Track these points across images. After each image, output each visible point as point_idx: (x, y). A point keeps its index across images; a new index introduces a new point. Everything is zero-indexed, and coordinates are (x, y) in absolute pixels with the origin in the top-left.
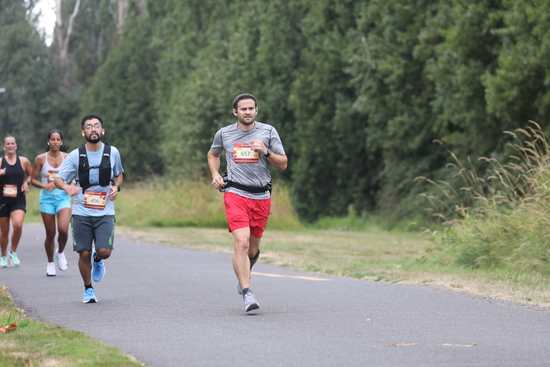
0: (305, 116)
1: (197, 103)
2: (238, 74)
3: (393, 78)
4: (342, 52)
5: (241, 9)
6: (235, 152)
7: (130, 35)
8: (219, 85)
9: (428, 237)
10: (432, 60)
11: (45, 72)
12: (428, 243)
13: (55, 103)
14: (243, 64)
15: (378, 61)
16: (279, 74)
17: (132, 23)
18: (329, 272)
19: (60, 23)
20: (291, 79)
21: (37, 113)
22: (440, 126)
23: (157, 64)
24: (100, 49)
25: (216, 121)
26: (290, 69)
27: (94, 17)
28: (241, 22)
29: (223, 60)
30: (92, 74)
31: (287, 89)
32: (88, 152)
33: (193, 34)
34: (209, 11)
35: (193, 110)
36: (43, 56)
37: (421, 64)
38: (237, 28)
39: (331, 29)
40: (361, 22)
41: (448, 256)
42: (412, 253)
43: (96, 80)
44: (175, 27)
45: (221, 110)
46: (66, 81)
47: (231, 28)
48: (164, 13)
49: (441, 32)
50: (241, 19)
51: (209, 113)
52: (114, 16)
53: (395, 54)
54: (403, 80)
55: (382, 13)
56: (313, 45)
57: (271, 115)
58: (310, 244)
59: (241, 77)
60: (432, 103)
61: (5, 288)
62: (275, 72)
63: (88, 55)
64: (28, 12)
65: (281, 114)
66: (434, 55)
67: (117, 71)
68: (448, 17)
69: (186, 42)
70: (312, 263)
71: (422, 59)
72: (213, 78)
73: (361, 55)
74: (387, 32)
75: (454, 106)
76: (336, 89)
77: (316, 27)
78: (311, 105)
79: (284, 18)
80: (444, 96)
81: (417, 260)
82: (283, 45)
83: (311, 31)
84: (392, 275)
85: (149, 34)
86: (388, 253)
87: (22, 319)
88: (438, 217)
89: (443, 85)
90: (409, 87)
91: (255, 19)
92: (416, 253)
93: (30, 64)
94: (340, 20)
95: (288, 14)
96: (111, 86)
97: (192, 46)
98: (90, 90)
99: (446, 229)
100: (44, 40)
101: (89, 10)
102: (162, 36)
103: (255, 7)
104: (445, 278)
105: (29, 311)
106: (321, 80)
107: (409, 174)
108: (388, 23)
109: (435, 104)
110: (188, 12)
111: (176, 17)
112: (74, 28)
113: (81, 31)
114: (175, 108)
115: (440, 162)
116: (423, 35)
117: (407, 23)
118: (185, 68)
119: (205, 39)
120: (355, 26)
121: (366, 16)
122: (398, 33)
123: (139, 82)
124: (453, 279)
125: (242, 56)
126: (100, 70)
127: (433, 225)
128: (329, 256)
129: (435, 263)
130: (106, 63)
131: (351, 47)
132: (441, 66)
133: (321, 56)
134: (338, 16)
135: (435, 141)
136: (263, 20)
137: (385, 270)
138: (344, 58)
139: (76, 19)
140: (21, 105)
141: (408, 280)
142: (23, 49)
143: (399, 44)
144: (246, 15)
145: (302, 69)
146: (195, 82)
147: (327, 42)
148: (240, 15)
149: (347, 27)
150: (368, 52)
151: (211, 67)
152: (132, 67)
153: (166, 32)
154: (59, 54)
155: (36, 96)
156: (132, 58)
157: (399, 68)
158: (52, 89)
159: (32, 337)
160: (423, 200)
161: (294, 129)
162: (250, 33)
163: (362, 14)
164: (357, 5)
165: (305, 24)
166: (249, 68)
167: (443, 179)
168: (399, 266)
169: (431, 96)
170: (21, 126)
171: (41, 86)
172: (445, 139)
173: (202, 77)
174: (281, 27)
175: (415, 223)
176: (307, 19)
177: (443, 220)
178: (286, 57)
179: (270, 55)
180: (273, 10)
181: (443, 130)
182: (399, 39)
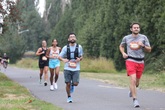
0: (118, 39)
1: (86, 35)
2: (98, 26)
3: (145, 28)
4: (130, 20)
5: (99, 7)
6: (131, 45)
7: (66, 14)
8: (92, 30)
9: (155, 76)
10: (157, 23)
11: (41, 25)
12: (155, 78)
13: (44, 34)
14: (100, 23)
15: (140, 23)
16: (111, 26)
17: (67, 11)
18: (125, 86)
19: (45, 11)
20: (114, 28)
21: (38, 37)
22: (159, 43)
23: (74, 23)
24: (57, 19)
25: (91, 40)
26: (114, 25)
27: (55, 9)
28: (99, 11)
29: (94, 22)
30: (54, 26)
31: (113, 31)
32: (70, 47)
33: (85, 14)
34: (90, 7)
35: (85, 37)
36: (40, 20)
37: (154, 24)
38: (98, 12)
39: (126, 13)
40: (135, 11)
41: (161, 82)
42: (150, 81)
43: (56, 28)
44: (79, 12)
45: (93, 37)
46: (47, 28)
47: (96, 13)
48: (76, 8)
49: (160, 14)
50: (99, 10)
51: (89, 38)
52: (61, 9)
53: (146, 21)
54: (148, 29)
55: (142, 8)
56: (121, 18)
57: (108, 39)
58: (119, 78)
59: (99, 27)
60: (157, 36)
61: (28, 89)
62: (109, 26)
63: (53, 20)
64: (36, 7)
65: (111, 38)
66: (157, 21)
67: (62, 25)
68: (162, 10)
69: (83, 17)
70: (120, 83)
71: (154, 22)
72: (91, 27)
73: (135, 21)
74: (143, 14)
75: (163, 37)
76: (128, 31)
77: (122, 12)
78: (120, 36)
79: (112, 10)
80: (161, 34)
81: (152, 83)
82: (112, 18)
83: (120, 13)
84: (144, 87)
85: (72, 14)
86: (143, 81)
87: (33, 99)
88: (158, 70)
89: (160, 30)
90: (150, 31)
91: (104, 10)
92: (151, 81)
93: (36, 23)
94: (129, 10)
95: (113, 8)
96: (60, 29)
97: (84, 18)
98: (54, 31)
99: (161, 74)
100: (40, 16)
101: (54, 7)
102: (75, 15)
103: (104, 6)
104: (160, 89)
105: (35, 97)
106: (123, 28)
107: (150, 57)
108: (144, 11)
109: (158, 36)
110: (83, 8)
111: (80, 9)
112: (50, 12)
113: (51, 13)
114: (79, 36)
115: (159, 53)
116: (154, 15)
117: (149, 11)
118: (83, 24)
119: (89, 16)
120: (134, 12)
121: (137, 9)
122: (147, 14)
123: (68, 29)
124: (163, 89)
125: (99, 21)
126: (57, 25)
127: (157, 72)
128: (125, 81)
129: (157, 84)
130: (59, 23)
131: (132, 19)
132: (160, 24)
133: (123, 21)
134: (129, 9)
135: (158, 47)
136: (106, 10)
137: (142, 86)
138: (130, 22)
139: (50, 10)
140: (33, 35)
141: (149, 89)
142: (34, 18)
143: (147, 18)
144: (101, 9)
145: (118, 25)
146: (85, 28)
147: (125, 17)
148: (99, 9)
149: (131, 13)
150: (137, 20)
151: (90, 24)
152: (67, 24)
153: (77, 13)
154: (45, 20)
155: (38, 32)
156: (67, 21)
157: (147, 25)
158: (43, 30)
159: (37, 104)
160: (154, 65)
161: (115, 43)
162: (102, 14)
163: (136, 9)
164: (134, 6)
165: (118, 12)
166: (102, 25)
167: (160, 59)
168: (146, 85)
169: (156, 33)
170: (33, 41)
171: (39, 29)
172: (160, 46)
173: (87, 27)
174: (111, 12)
175: (151, 72)
176: (119, 10)
177: (160, 71)
178: (113, 21)
179: (108, 21)
180: (109, 7)
181: (160, 44)
182: (147, 16)
